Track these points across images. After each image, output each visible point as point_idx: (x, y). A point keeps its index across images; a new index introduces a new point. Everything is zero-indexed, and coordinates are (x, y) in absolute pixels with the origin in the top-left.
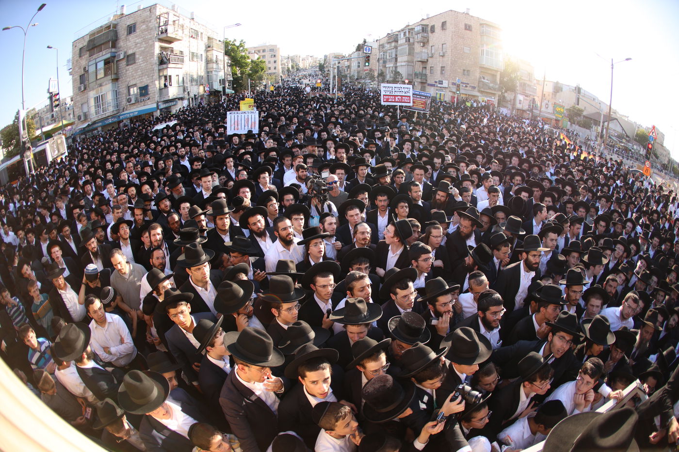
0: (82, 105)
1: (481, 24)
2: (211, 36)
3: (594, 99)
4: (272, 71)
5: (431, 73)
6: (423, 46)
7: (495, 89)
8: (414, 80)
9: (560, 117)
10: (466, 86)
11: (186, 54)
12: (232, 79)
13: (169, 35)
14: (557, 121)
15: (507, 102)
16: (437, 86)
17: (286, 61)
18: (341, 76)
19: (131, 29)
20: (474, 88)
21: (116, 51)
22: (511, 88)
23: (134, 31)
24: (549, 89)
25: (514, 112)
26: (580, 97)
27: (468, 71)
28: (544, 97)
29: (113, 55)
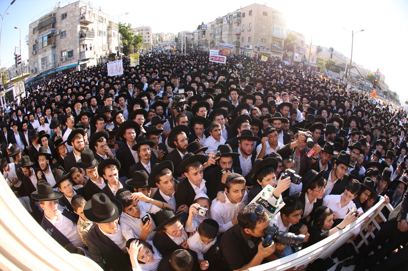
0: (34, 63)
1: (273, 12)
2: (111, 21)
3: (341, 56)
4: (147, 42)
5: (242, 41)
6: (238, 25)
7: (281, 50)
9: (320, 66)
10: (264, 49)
11: (96, 31)
12: (123, 47)
13: (86, 20)
14: (319, 68)
15: (288, 57)
16: (246, 49)
17: (155, 36)
18: (188, 44)
19: (64, 16)
20: (268, 49)
21: (54, 30)
22: (291, 49)
23: (66, 17)
24: (314, 50)
25: (293, 64)
26: (333, 54)
27: (265, 39)
28: (311, 54)
29: (53, 32)
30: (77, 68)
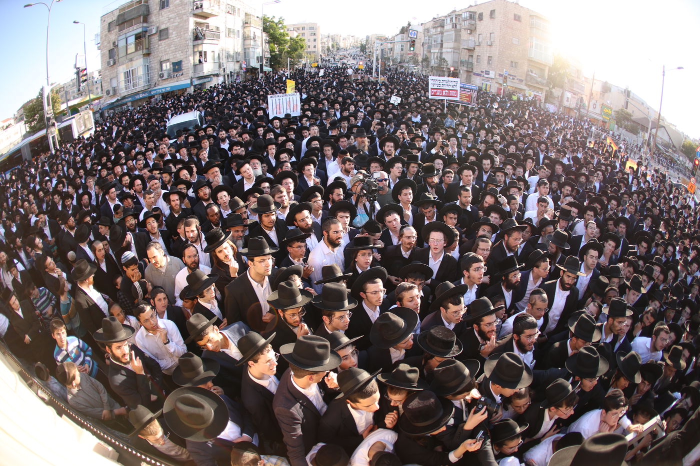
0: (111, 79)
1: (531, 16)
2: (248, 13)
3: (642, 104)
4: (312, 49)
5: (477, 62)
6: (470, 34)
8: (460, 68)
9: (607, 119)
10: (513, 79)
11: (222, 29)
12: (269, 56)
13: (204, 11)
14: (604, 122)
15: (554, 98)
16: (483, 76)
17: (326, 39)
18: (385, 59)
19: (165, 3)
20: (521, 81)
21: (148, 25)
22: (560, 85)
23: (168, 6)
24: (597, 88)
25: (561, 110)
26: (630, 100)
27: (516, 63)
28: (593, 96)
29: (144, 30)
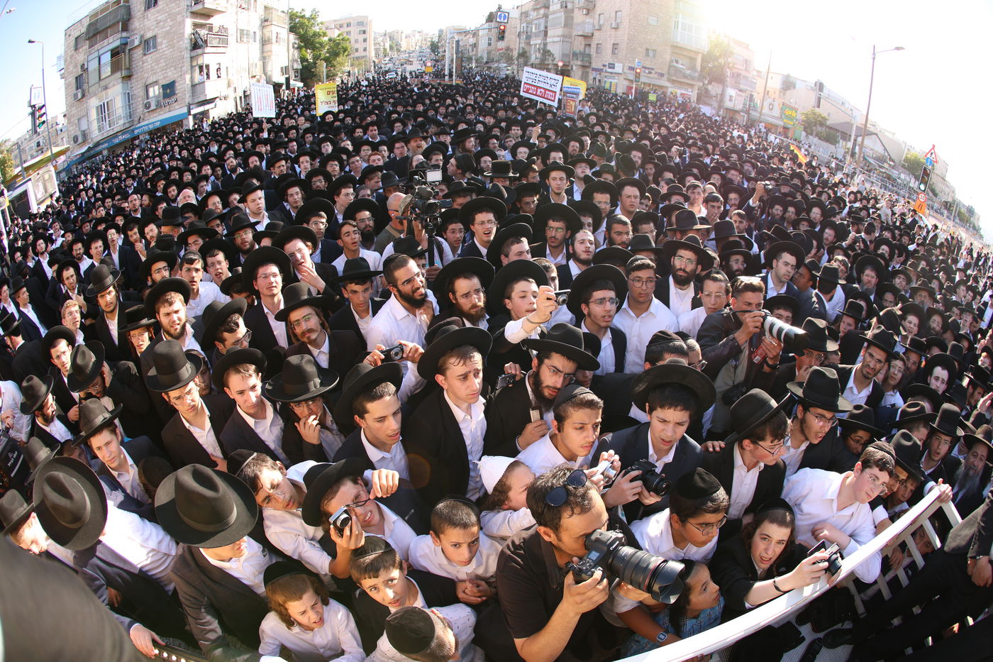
0: (79, 120)
2: (270, 5)
3: (843, 103)
4: (361, 53)
5: (597, 53)
6: (586, 15)
7: (693, 79)
8: (572, 63)
9: (790, 124)
10: (650, 73)
11: (232, 31)
12: (300, 67)
13: (207, 6)
14: (786, 128)
15: (711, 97)
16: (606, 72)
17: (381, 39)
18: (462, 58)
20: (662, 75)
21: (128, 35)
22: (719, 78)
23: (156, 4)
24: (775, 84)
25: (721, 113)
26: (823, 96)
27: (654, 51)
28: (768, 94)
29: (123, 42)
30: (185, 122)
